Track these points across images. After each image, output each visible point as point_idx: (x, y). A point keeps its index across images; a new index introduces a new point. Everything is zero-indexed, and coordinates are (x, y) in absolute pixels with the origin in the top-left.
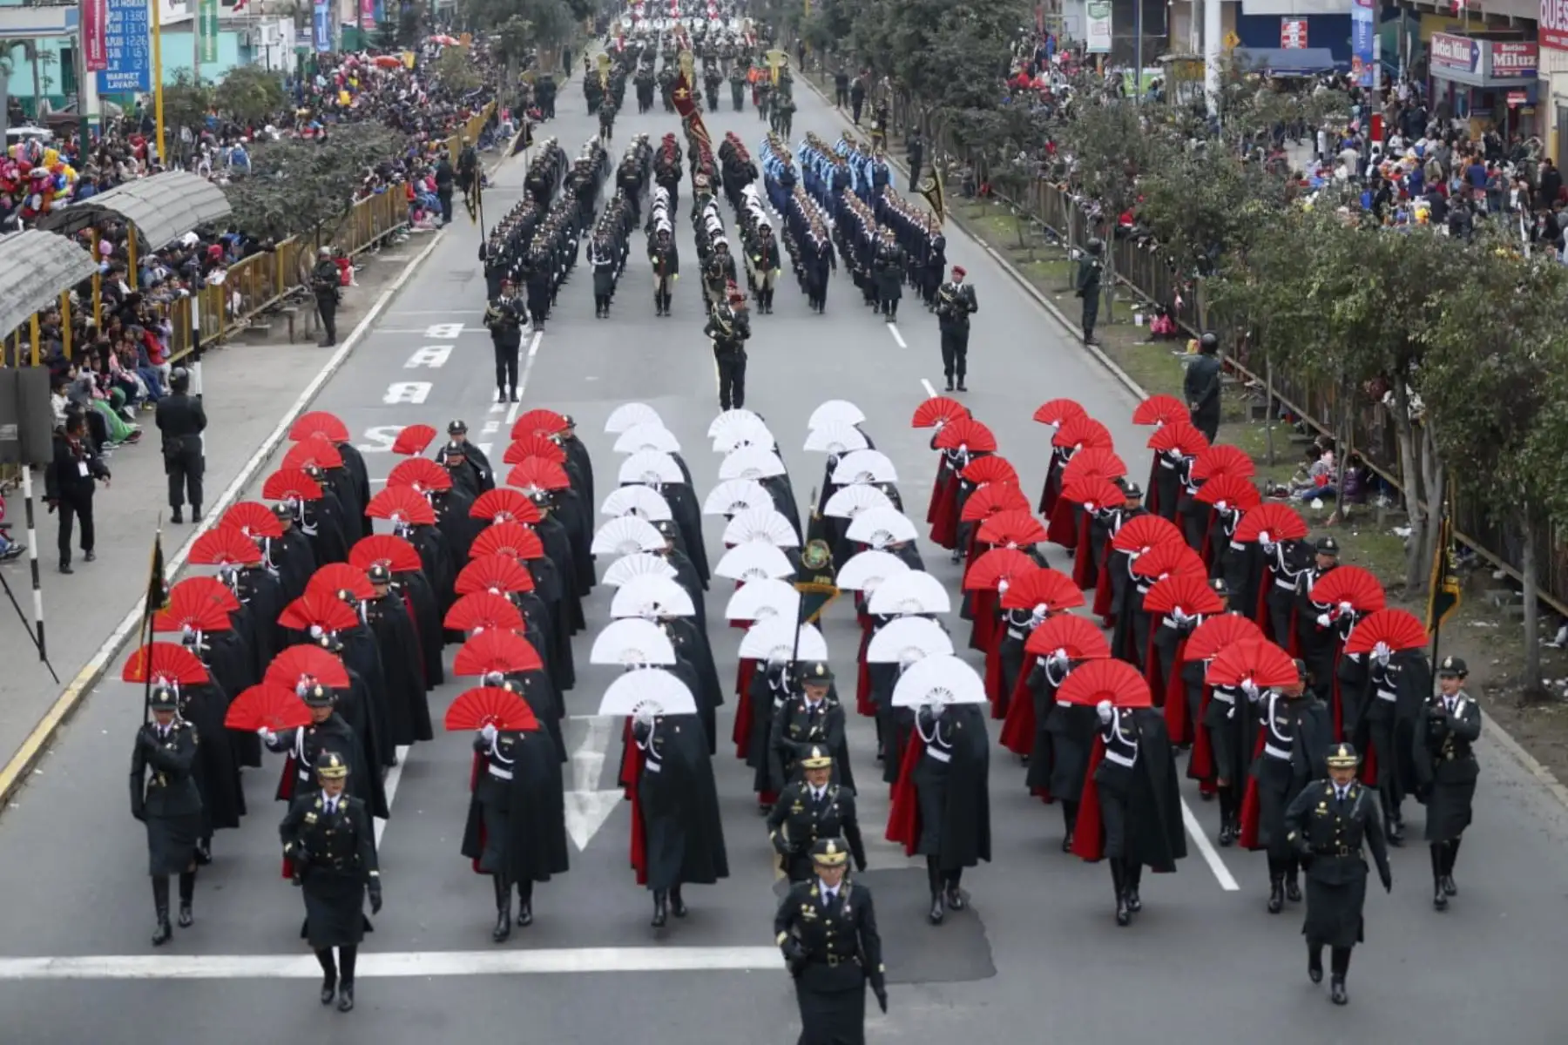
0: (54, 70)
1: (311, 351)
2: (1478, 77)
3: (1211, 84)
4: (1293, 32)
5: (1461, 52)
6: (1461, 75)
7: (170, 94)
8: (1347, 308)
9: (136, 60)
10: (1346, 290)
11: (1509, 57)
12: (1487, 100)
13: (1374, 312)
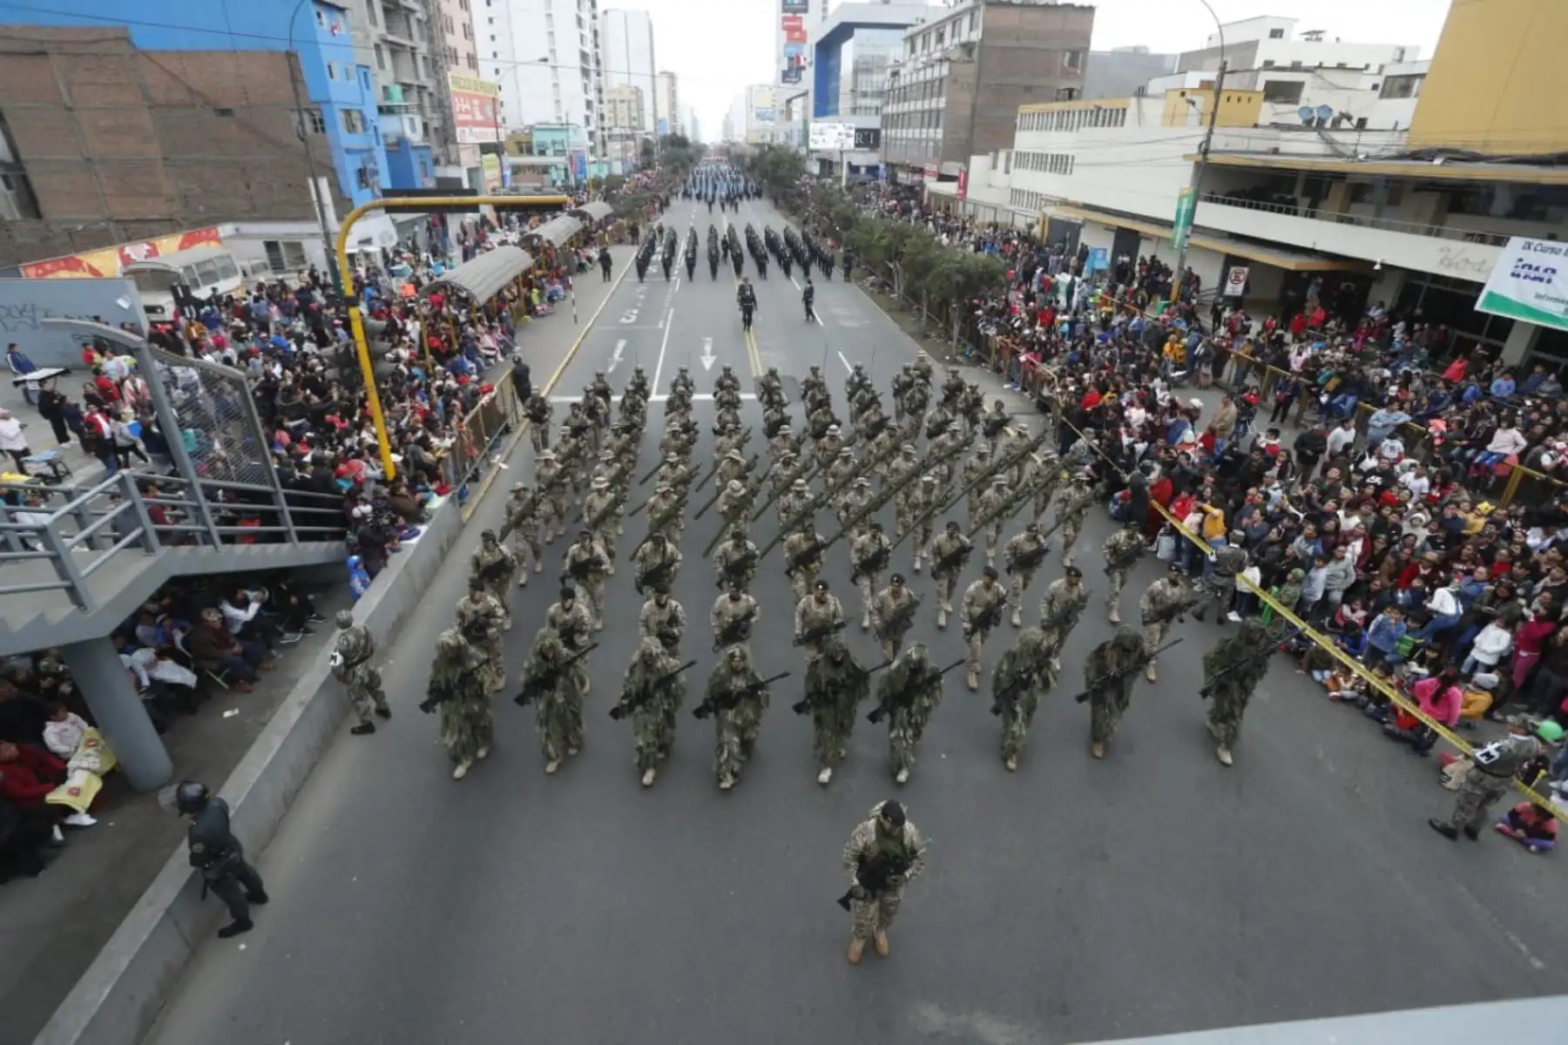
0: (563, 173)
1: (630, 247)
2: (909, 183)
3: (844, 183)
4: (863, 170)
5: (904, 176)
6: (905, 182)
7: (593, 180)
8: (884, 242)
9: (583, 171)
10: (883, 238)
11: (917, 178)
12: (911, 188)
13: (890, 244)
